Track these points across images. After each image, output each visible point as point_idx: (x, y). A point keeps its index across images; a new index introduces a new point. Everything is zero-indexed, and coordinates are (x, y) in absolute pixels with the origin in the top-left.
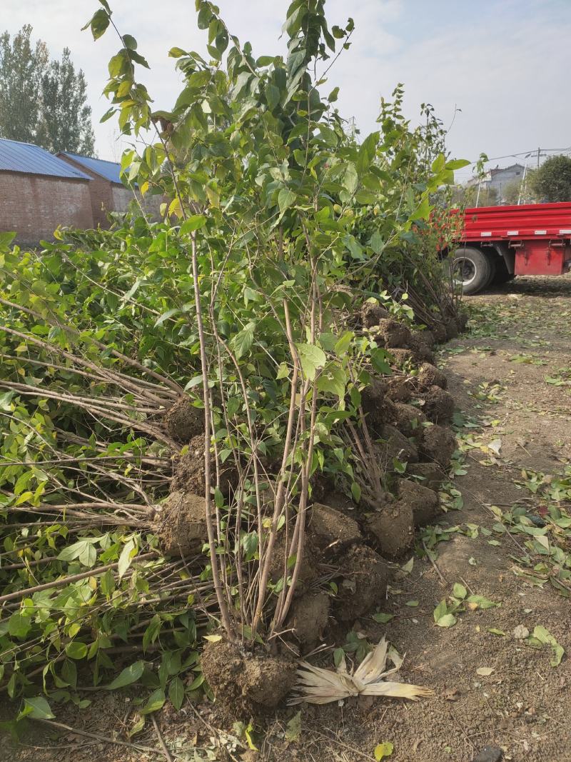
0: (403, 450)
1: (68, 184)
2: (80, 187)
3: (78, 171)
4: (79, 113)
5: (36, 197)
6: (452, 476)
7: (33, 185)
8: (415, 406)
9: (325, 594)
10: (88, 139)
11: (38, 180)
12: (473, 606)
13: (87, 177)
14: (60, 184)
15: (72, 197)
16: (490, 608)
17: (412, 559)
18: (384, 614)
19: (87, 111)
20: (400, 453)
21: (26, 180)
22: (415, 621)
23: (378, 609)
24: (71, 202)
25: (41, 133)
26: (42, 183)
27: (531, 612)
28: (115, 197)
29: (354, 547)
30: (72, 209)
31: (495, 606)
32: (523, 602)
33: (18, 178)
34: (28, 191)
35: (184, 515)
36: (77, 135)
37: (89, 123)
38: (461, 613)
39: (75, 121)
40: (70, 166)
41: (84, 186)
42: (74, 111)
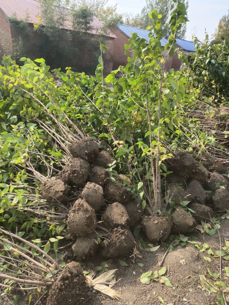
0: (190, 195)
6: (223, 218)
8: (224, 176)
9: (94, 241)
12: (162, 281)
16: (169, 287)
17: (159, 246)
18: (125, 262)
20: (188, 196)
22: (134, 273)
23: (125, 259)
27: (186, 301)
29: (119, 228)
31: (172, 288)
32: (187, 294)
35: (51, 187)
38: (154, 281)
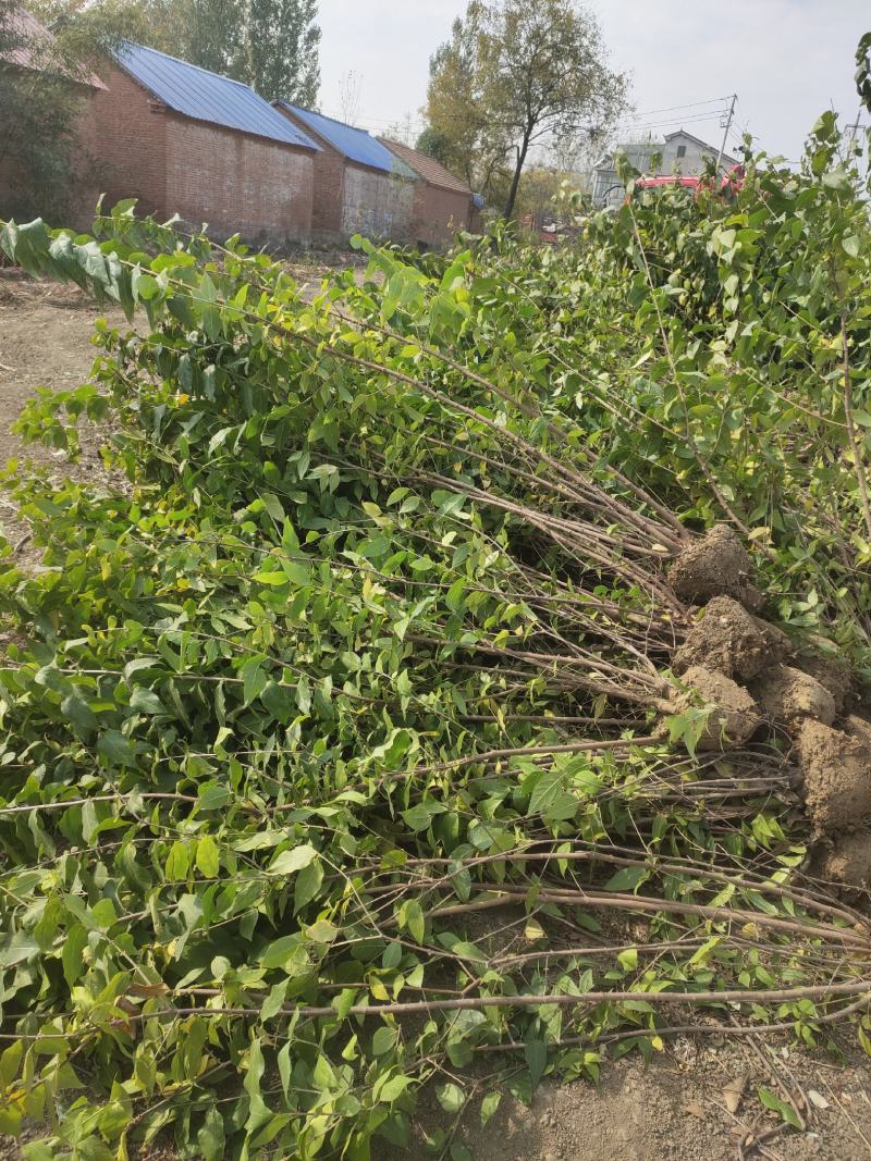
1: (287, 154)
2: (301, 159)
3: (304, 136)
4: (301, 38)
5: (239, 168)
7: (239, 147)
10: (310, 81)
11: (246, 142)
13: (314, 145)
14: (275, 151)
15: (288, 174)
19: (314, 35)
21: (229, 140)
24: (286, 182)
25: (241, 62)
26: (251, 147)
28: (347, 183)
30: (285, 193)
33: (220, 136)
34: (230, 157)
36: (294, 73)
37: (315, 54)
39: (294, 50)
40: (292, 125)
41: (308, 159)
42: (294, 34)
